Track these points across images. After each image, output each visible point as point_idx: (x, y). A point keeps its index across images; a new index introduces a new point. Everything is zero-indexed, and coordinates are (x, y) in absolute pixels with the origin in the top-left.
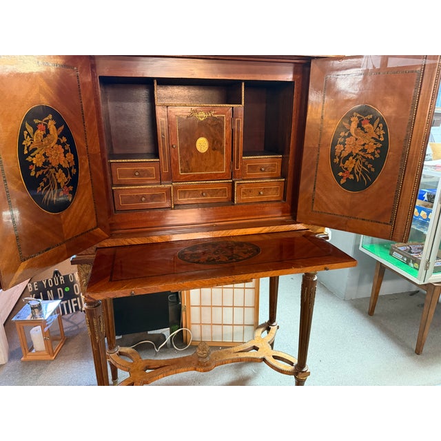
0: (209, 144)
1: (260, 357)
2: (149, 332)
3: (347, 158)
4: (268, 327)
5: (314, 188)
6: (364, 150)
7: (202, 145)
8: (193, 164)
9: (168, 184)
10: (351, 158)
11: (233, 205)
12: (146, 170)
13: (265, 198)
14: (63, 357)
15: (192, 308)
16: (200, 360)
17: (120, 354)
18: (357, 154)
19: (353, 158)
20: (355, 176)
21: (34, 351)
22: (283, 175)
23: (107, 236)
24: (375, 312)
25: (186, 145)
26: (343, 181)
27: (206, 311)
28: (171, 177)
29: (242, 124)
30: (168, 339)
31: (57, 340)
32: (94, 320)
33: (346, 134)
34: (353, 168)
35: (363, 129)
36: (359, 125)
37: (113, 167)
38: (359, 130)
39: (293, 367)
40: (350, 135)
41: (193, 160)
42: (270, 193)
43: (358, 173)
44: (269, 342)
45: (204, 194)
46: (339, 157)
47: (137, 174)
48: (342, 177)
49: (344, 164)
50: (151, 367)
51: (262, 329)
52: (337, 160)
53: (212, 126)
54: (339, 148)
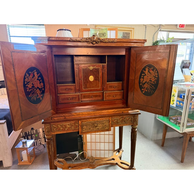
0: (94, 78)
1: (115, 163)
2: (70, 153)
3: (144, 83)
4: (118, 151)
5: (133, 95)
6: (151, 81)
7: (91, 78)
8: (88, 86)
9: (78, 93)
10: (146, 83)
11: (103, 101)
12: (70, 88)
13: (116, 98)
14: (35, 164)
15: (87, 143)
16: (91, 164)
17: (58, 161)
18: (148, 82)
20: (148, 90)
21: (23, 161)
22: (123, 89)
23: (55, 113)
24: (164, 145)
25: (85, 79)
26: (143, 92)
27: (93, 144)
28: (79, 91)
29: (106, 70)
30: (78, 156)
31: (32, 156)
32: (50, 146)
33: (144, 75)
34: (147, 87)
35: (150, 73)
36: (149, 71)
37: (58, 87)
38: (149, 73)
39: (129, 167)
40: (145, 75)
41: (88, 84)
43: (149, 89)
44: (119, 157)
45: (92, 97)
46: (142, 83)
47: (67, 89)
48: (143, 91)
49: (144, 85)
50: (71, 167)
51: (116, 152)
52: (141, 84)
53: (95, 71)
54: (142, 79)
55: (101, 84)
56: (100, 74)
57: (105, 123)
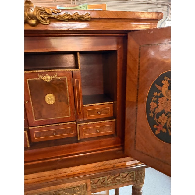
5: (136, 133)
7: (50, 99)
10: (163, 115)
11: (77, 141)
13: (101, 134)
19: (166, 115)
20: (167, 131)
25: (37, 100)
26: (157, 132)
28: (27, 123)
33: (159, 95)
34: (166, 124)
40: (162, 96)
41: (44, 110)
42: (105, 129)
46: (153, 113)
48: (156, 129)
49: (158, 118)
52: (151, 115)
53: (57, 85)
54: (153, 105)
55: (71, 108)
56: (69, 89)
57: (79, 191)
